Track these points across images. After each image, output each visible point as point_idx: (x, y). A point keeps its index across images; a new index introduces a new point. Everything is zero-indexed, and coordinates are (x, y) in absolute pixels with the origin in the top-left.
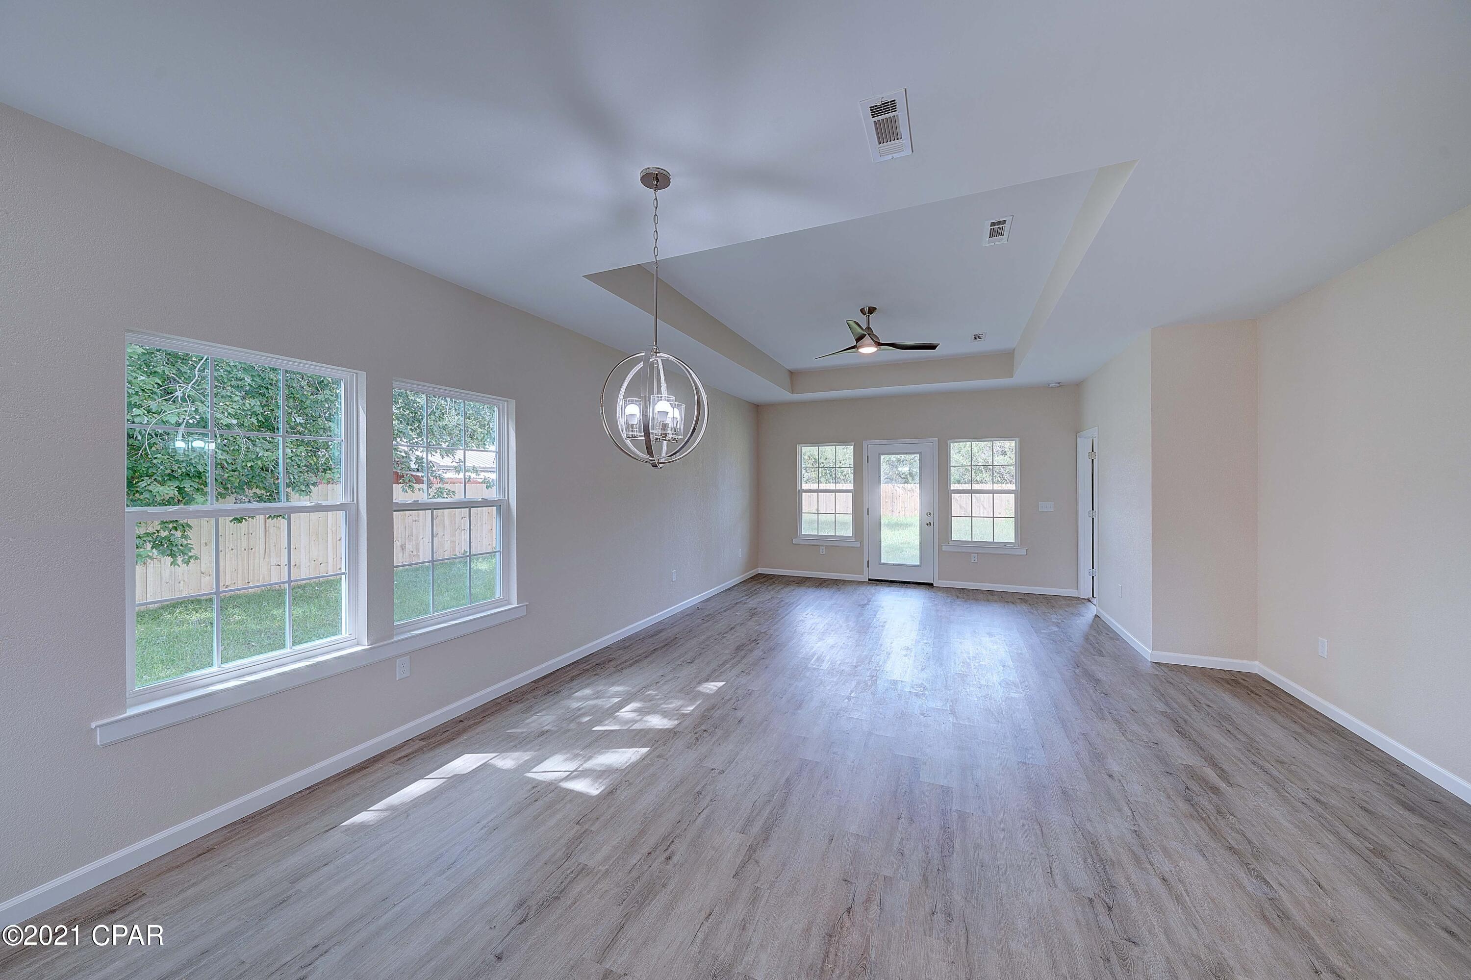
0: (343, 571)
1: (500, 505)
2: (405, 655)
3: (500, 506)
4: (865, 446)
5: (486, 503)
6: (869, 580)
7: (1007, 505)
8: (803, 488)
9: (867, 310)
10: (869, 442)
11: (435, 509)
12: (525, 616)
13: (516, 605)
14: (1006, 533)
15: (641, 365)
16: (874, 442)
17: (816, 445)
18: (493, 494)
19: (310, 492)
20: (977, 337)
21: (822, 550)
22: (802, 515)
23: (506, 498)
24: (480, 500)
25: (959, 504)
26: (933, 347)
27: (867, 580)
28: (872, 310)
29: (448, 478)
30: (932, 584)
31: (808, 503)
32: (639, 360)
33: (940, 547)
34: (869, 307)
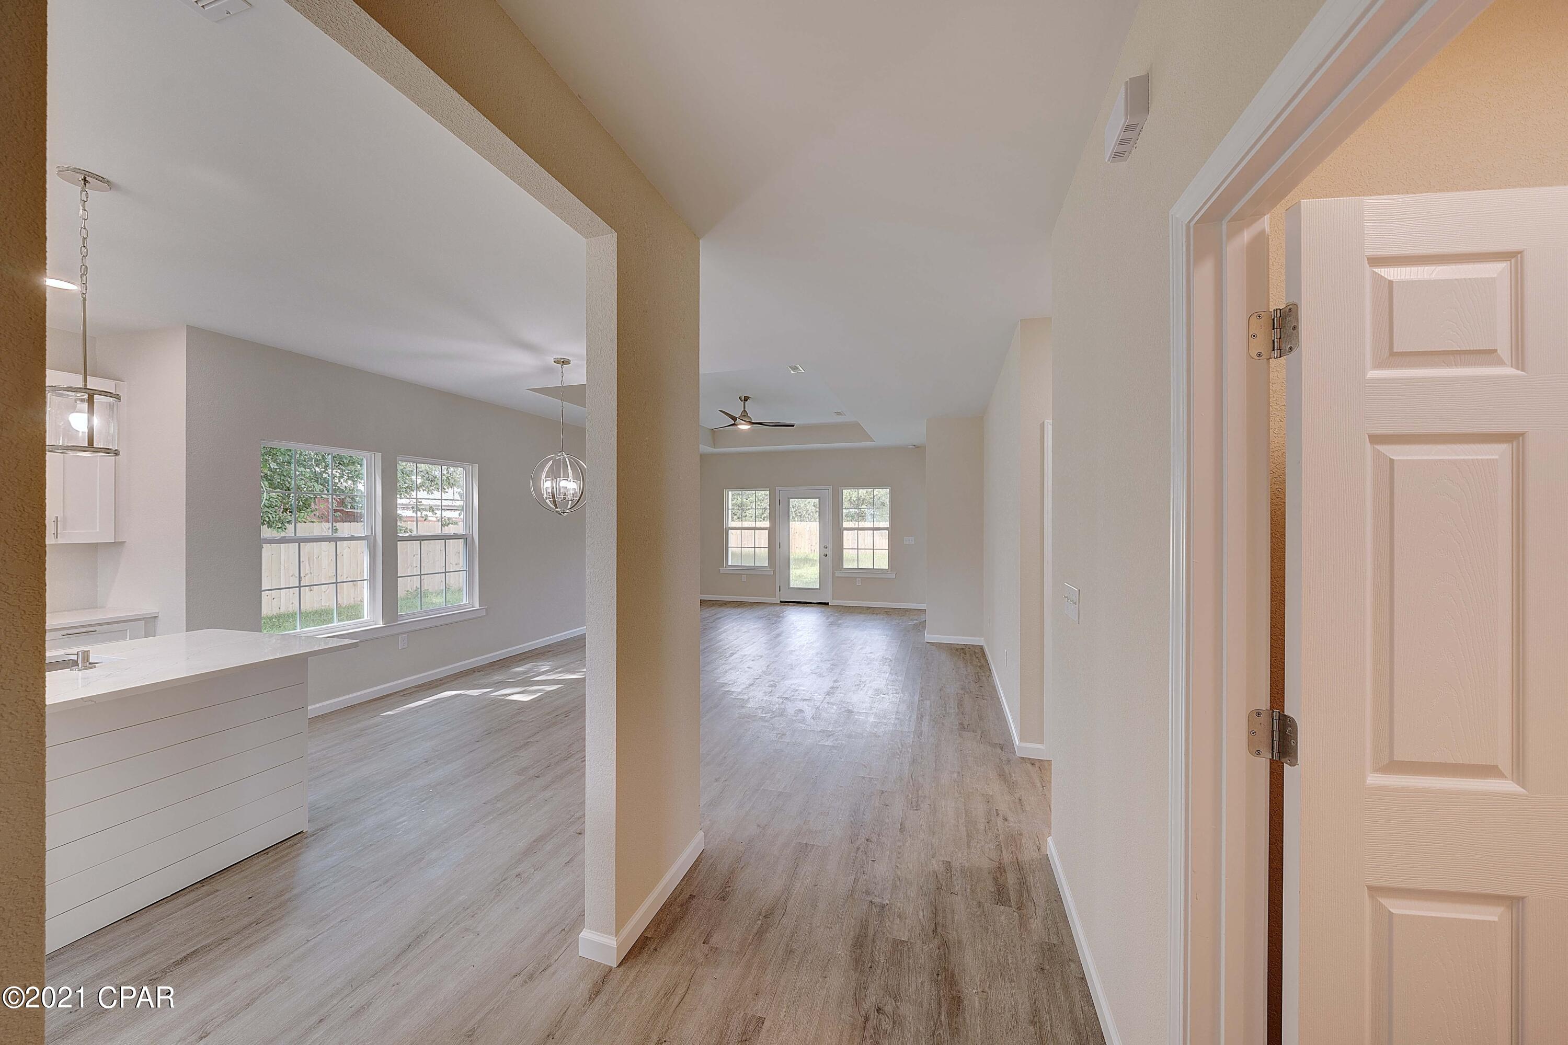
0: (365, 578)
1: (467, 538)
2: (405, 633)
3: (464, 538)
4: (777, 492)
5: (456, 537)
6: (781, 602)
7: (882, 541)
8: (729, 526)
9: (743, 398)
10: (780, 488)
11: (423, 540)
12: (485, 616)
13: (478, 608)
14: (882, 562)
15: (551, 462)
16: (784, 488)
17: (740, 490)
18: (460, 529)
19: (285, 529)
20: (838, 414)
21: (744, 579)
22: (728, 549)
23: (471, 533)
24: (453, 534)
25: (849, 539)
26: (793, 426)
27: (779, 602)
28: (746, 399)
29: (407, 517)
30: (828, 604)
31: (734, 538)
32: (550, 459)
33: (834, 573)
34: (745, 397)
